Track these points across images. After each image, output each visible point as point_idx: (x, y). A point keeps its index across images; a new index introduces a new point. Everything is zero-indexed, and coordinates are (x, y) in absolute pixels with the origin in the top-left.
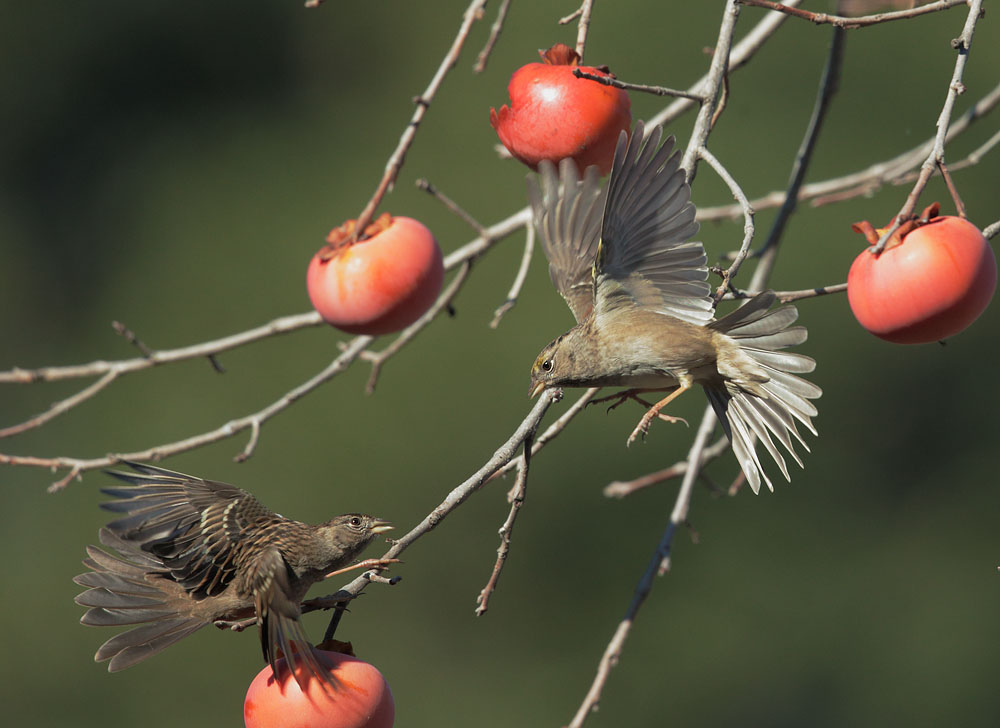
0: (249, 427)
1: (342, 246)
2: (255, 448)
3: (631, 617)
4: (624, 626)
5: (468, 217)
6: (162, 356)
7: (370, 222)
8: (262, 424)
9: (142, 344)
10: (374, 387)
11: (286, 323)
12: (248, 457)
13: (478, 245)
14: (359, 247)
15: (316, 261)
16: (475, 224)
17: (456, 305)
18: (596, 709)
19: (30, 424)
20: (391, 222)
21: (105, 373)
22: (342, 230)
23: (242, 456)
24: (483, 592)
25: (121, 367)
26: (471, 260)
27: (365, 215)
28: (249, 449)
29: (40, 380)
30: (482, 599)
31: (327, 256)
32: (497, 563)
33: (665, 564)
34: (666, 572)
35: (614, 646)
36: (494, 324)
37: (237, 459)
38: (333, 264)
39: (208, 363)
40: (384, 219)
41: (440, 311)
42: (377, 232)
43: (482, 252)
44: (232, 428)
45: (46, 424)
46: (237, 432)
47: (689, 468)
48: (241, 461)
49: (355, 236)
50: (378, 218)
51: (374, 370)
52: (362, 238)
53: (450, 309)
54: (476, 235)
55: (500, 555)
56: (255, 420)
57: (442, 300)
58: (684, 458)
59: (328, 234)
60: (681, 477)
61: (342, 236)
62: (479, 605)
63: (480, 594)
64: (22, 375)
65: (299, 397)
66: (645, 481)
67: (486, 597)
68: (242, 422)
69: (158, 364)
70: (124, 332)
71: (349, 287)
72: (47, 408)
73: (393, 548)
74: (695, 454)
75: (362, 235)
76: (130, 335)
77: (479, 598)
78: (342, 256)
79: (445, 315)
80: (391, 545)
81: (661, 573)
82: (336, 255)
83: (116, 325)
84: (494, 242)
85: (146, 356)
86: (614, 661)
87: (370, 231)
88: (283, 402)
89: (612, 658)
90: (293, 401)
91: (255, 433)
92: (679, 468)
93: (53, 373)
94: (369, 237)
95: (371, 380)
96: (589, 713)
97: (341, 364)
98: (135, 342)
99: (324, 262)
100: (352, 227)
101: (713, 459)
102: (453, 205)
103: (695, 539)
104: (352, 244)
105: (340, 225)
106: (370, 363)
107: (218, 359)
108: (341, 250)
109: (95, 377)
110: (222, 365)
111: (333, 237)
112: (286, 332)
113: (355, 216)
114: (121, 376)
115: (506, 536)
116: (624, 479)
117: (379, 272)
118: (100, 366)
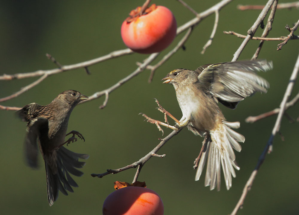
0: (104, 95)
1: (136, 17)
2: (107, 103)
3: (257, 169)
4: (254, 173)
5: (191, 9)
6: (66, 68)
7: (147, 7)
8: (109, 93)
9: (58, 63)
10: (152, 80)
11: (117, 53)
12: (105, 107)
13: (195, 20)
14: (143, 17)
15: (125, 23)
16: (194, 12)
17: (186, 45)
18: (242, 208)
19: (13, 96)
20: (156, 8)
21: (43, 75)
22: (136, 11)
23: (102, 106)
24: (196, 159)
25: (49, 72)
26: (192, 27)
27: (145, 4)
28: (105, 104)
29: (15, 79)
30: (196, 162)
31: (130, 21)
32: (202, 147)
33: (271, 148)
34: (271, 152)
35: (249, 182)
36: (203, 52)
37: (100, 107)
38: (132, 24)
39: (85, 70)
40: (153, 6)
41: (179, 48)
42: (150, 12)
43: (197, 24)
44: (97, 95)
45: (19, 96)
46: (99, 97)
47: (280, 111)
48: (102, 108)
49: (141, 13)
50: (151, 6)
51: (152, 73)
52: (144, 14)
53: (183, 47)
54: (194, 16)
55: (203, 144)
56: (107, 92)
57: (180, 44)
58: (278, 107)
59: (130, 12)
60: (277, 114)
61: (136, 13)
62: (195, 165)
63: (195, 160)
64: (8, 77)
65: (124, 83)
66: (262, 116)
67: (197, 161)
68: (102, 93)
69: (65, 71)
70: (51, 58)
71: (138, 33)
72: (19, 90)
73: (161, 142)
74: (283, 105)
75: (144, 13)
76: (53, 59)
77: (195, 162)
78: (136, 21)
79: (181, 50)
80: (161, 141)
81: (269, 152)
82: (133, 20)
83: (47, 55)
84: (202, 19)
85: (60, 68)
86: (249, 189)
87: (147, 11)
88: (118, 84)
89: (248, 187)
90: (122, 84)
91: (107, 97)
92: (276, 111)
93: (20, 76)
94: (147, 13)
95: (151, 77)
96: (239, 209)
97: (141, 69)
98: (55, 62)
99: (128, 23)
100: (140, 10)
101: (290, 107)
102: (185, 4)
103: (283, 139)
104: (140, 16)
105: (135, 9)
106: (150, 70)
107: (89, 69)
108: (135, 19)
109: (39, 77)
110: (90, 71)
111: (132, 13)
112: (117, 57)
113: (141, 5)
114: (49, 76)
115: (206, 136)
116: (254, 115)
117: (151, 27)
118: (40, 72)
